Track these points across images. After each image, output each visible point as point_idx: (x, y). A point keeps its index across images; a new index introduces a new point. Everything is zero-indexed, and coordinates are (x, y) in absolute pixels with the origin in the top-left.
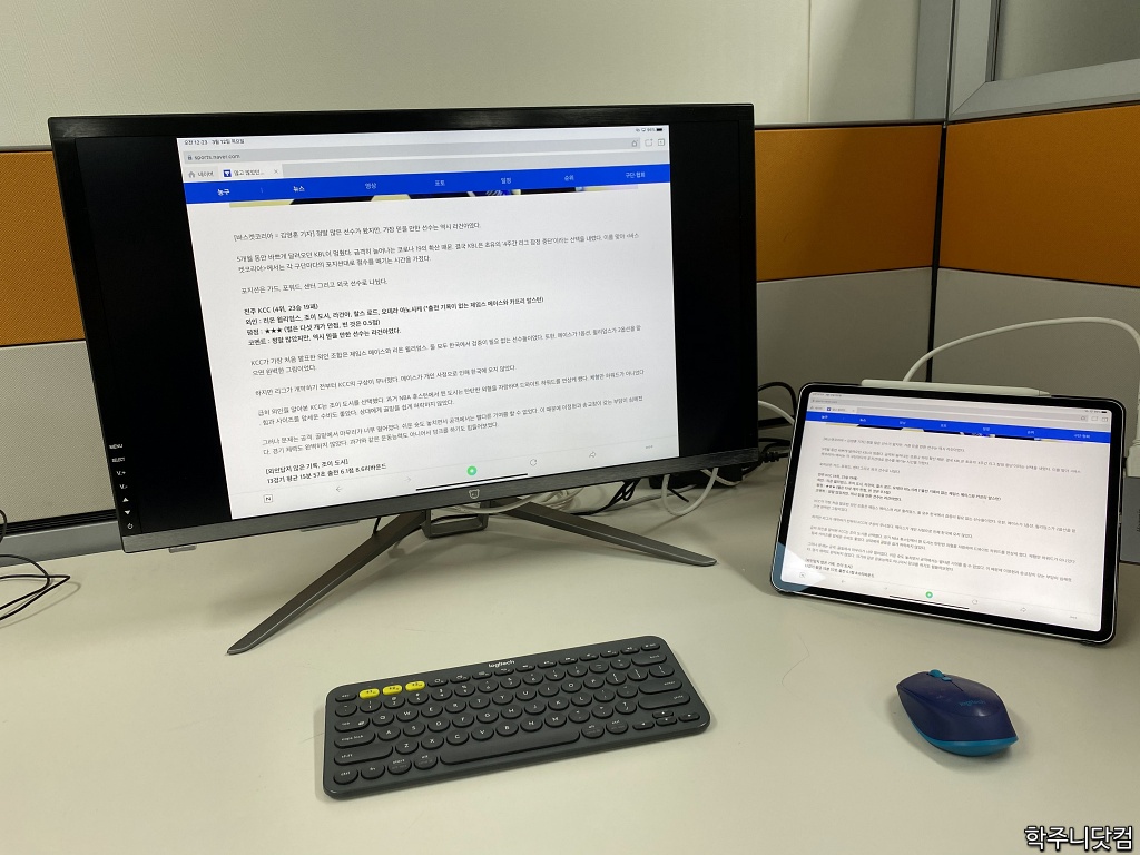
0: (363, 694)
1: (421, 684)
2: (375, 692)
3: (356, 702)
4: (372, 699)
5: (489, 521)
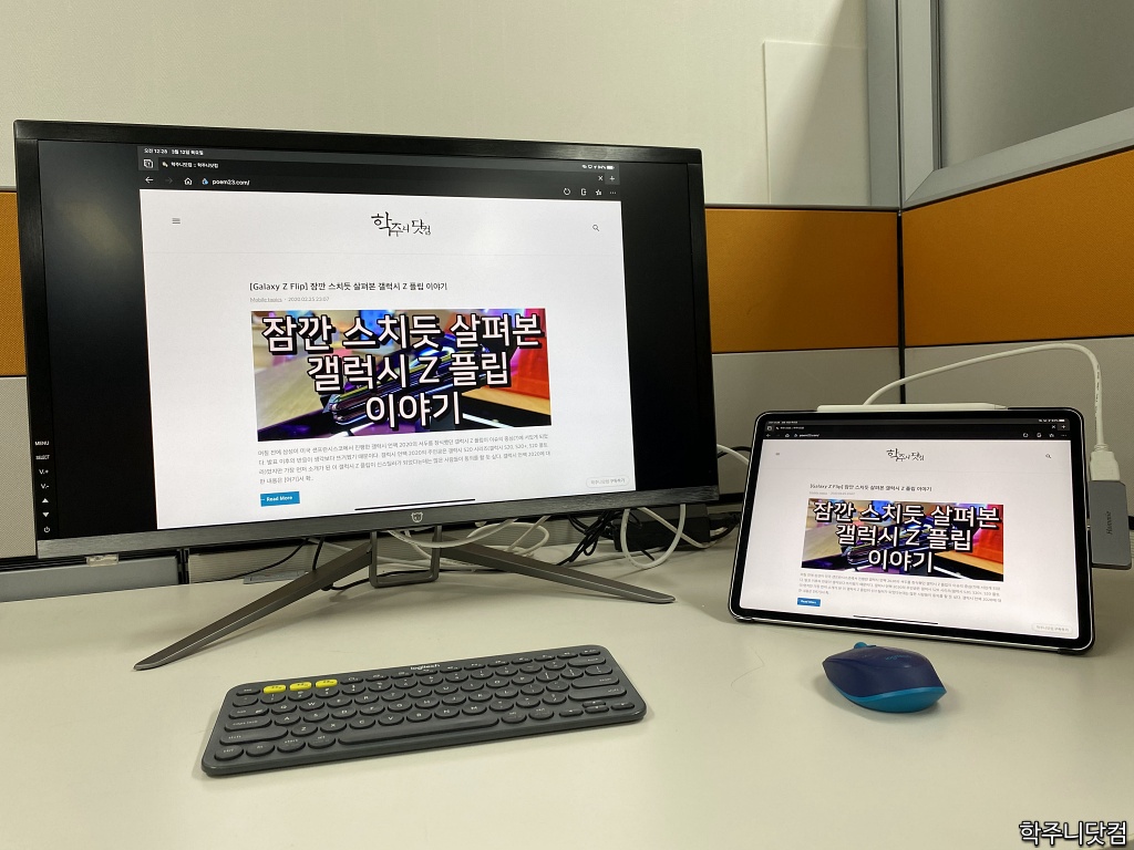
0: (267, 689)
1: (334, 682)
2: (283, 687)
3: (259, 696)
4: (275, 693)
5: (440, 574)
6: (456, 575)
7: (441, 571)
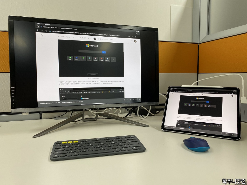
0: (63, 143)
2: (66, 142)
5: (98, 119)
6: (101, 119)
7: (98, 118)
